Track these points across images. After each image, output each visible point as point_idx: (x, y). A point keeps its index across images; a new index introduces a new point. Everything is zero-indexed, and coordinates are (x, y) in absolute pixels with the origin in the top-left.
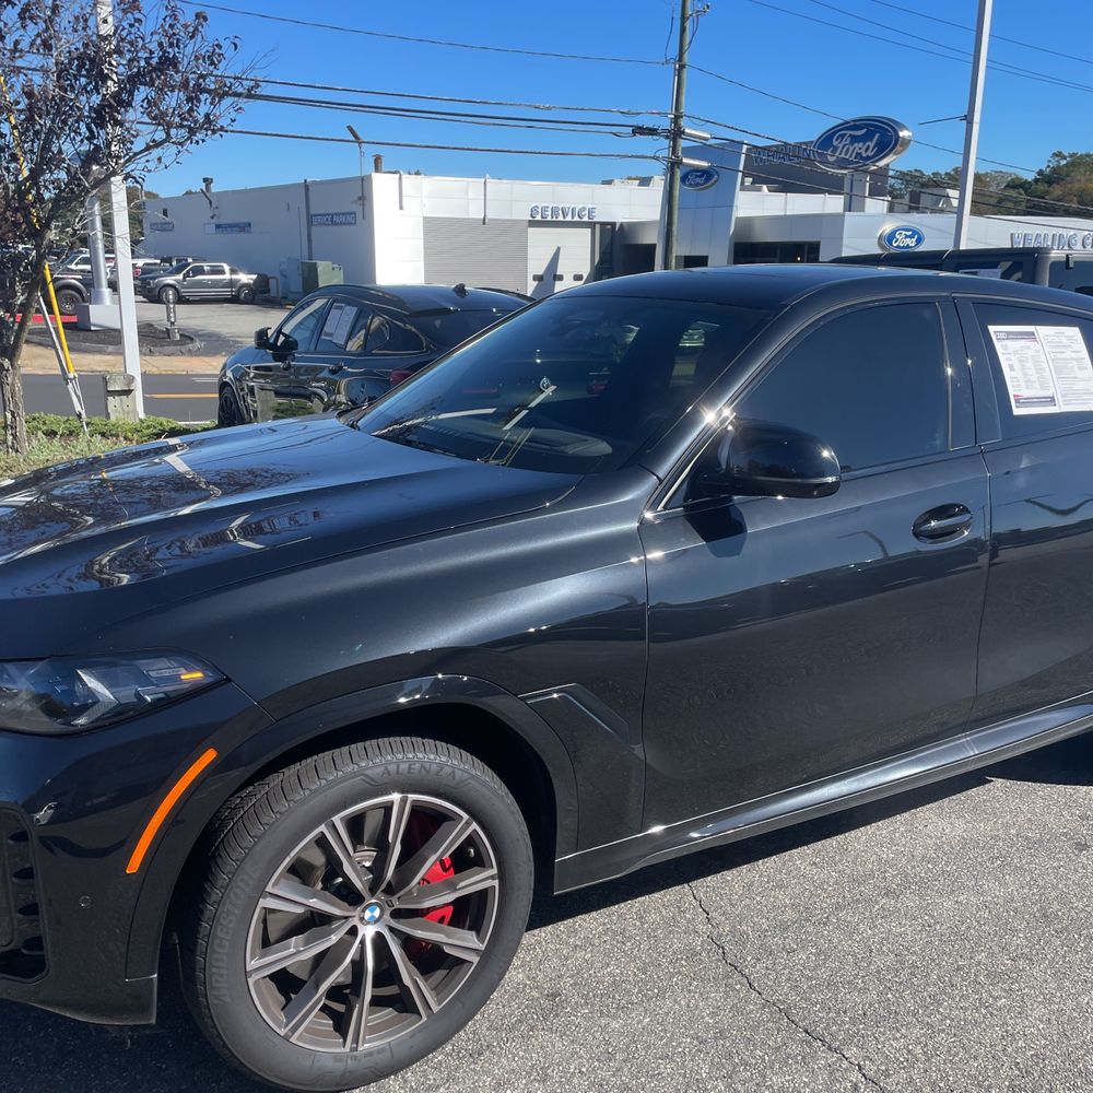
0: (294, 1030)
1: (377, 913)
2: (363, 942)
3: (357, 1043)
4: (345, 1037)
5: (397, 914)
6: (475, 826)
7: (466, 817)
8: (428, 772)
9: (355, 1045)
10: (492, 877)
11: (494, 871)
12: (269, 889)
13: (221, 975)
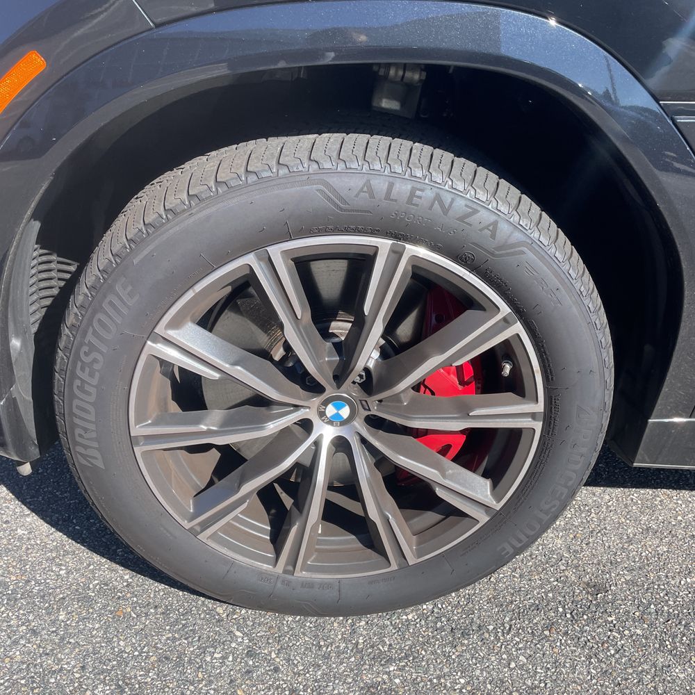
0: (205, 525)
1: (345, 412)
2: (317, 444)
3: (294, 567)
4: (278, 552)
5: (375, 423)
6: (518, 328)
7: (505, 309)
8: (446, 211)
9: (290, 568)
10: (533, 416)
11: (540, 407)
12: (159, 330)
13: (86, 430)
